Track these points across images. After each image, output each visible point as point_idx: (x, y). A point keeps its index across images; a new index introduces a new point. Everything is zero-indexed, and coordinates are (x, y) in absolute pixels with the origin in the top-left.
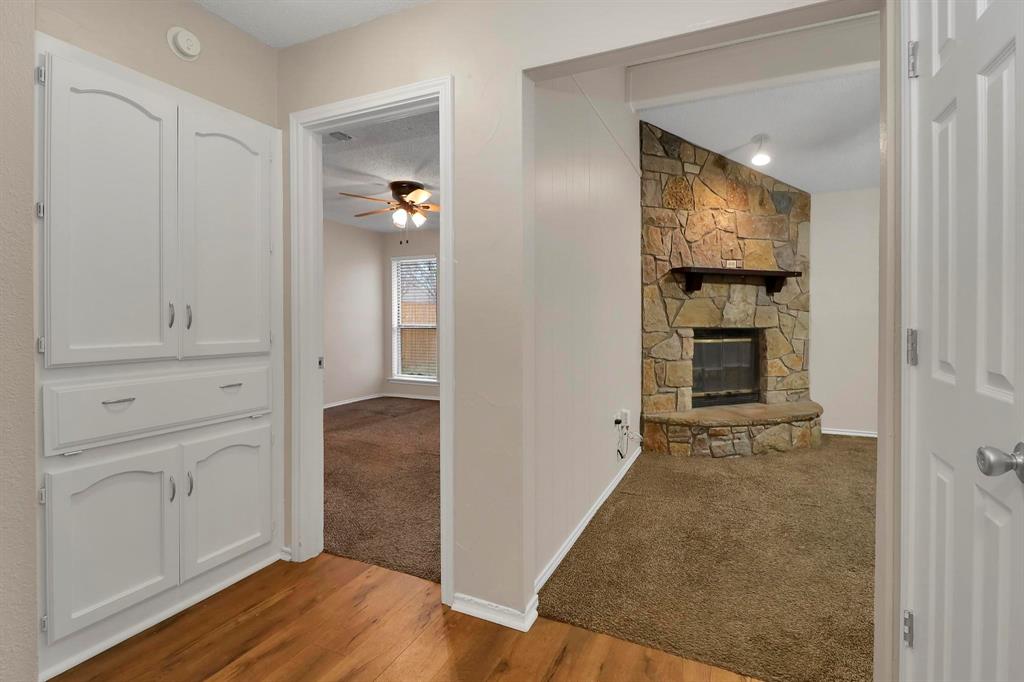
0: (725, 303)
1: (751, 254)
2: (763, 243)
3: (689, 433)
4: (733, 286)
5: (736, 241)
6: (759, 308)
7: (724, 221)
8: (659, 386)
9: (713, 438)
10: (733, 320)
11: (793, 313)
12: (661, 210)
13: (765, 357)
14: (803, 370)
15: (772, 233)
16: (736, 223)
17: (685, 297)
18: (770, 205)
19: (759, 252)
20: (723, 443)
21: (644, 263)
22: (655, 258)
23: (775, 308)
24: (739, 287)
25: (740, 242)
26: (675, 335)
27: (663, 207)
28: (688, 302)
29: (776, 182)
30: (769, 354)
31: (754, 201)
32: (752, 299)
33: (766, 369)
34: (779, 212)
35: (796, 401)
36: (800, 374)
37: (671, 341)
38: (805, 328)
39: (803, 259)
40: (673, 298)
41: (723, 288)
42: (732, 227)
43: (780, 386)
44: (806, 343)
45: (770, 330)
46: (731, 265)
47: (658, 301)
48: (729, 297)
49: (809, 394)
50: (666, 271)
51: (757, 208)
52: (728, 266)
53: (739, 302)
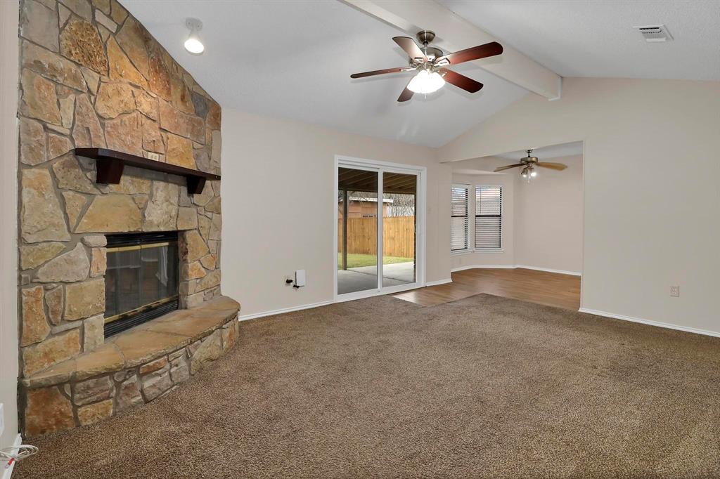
0: (147, 202)
1: (174, 149)
2: (185, 141)
3: (110, 384)
4: (156, 184)
5: (159, 132)
6: (181, 209)
7: (146, 105)
8: (52, 324)
9: (145, 378)
10: (156, 223)
11: (209, 215)
12: (57, 57)
13: (185, 261)
14: (216, 268)
15: (192, 133)
16: (158, 111)
17: (96, 191)
18: (190, 104)
19: (181, 150)
20: (159, 378)
21: (25, 131)
22: (46, 128)
23: (195, 210)
24: (162, 185)
25: (163, 134)
26: (80, 244)
27: (60, 53)
28: (99, 199)
29: (195, 83)
30: (189, 257)
31: (176, 94)
32: (174, 200)
33: (186, 273)
34: (198, 114)
35: (212, 298)
36: (213, 273)
37: (72, 253)
38: (218, 228)
39: (215, 164)
40: (76, 191)
41: (145, 185)
42: (154, 115)
43: (199, 287)
44: (219, 243)
45: (191, 232)
47: (50, 194)
48: (151, 195)
49: (220, 290)
50: (65, 150)
51: (179, 102)
53: (162, 202)
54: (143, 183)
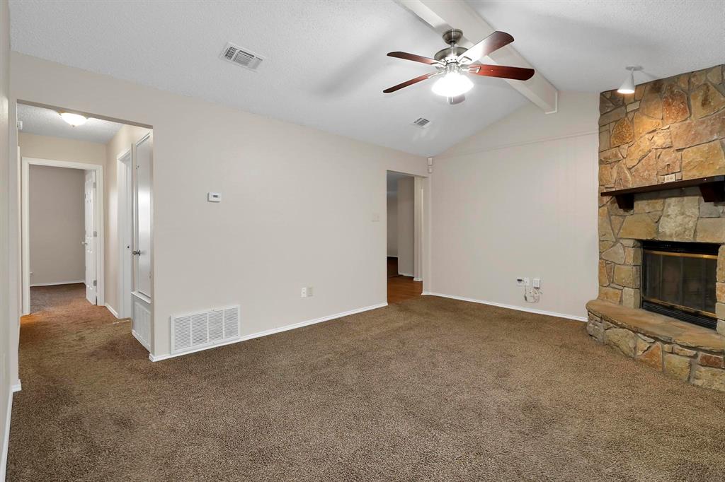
0: (660, 216)
1: (689, 163)
2: (705, 147)
4: (668, 200)
5: (673, 155)
6: (702, 221)
7: (659, 140)
8: (610, 282)
10: (669, 234)
12: (610, 151)
15: (720, 131)
17: (625, 214)
18: (718, 99)
19: (699, 159)
24: (673, 201)
25: (679, 154)
26: (618, 244)
27: (611, 148)
30: (719, 275)
31: (697, 103)
37: (616, 248)
40: (616, 215)
41: (658, 204)
42: (668, 142)
45: (723, 247)
46: (670, 179)
47: (607, 219)
48: (664, 211)
51: (698, 111)
52: (666, 181)
53: (677, 215)
54: (657, 203)
